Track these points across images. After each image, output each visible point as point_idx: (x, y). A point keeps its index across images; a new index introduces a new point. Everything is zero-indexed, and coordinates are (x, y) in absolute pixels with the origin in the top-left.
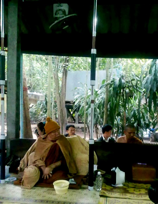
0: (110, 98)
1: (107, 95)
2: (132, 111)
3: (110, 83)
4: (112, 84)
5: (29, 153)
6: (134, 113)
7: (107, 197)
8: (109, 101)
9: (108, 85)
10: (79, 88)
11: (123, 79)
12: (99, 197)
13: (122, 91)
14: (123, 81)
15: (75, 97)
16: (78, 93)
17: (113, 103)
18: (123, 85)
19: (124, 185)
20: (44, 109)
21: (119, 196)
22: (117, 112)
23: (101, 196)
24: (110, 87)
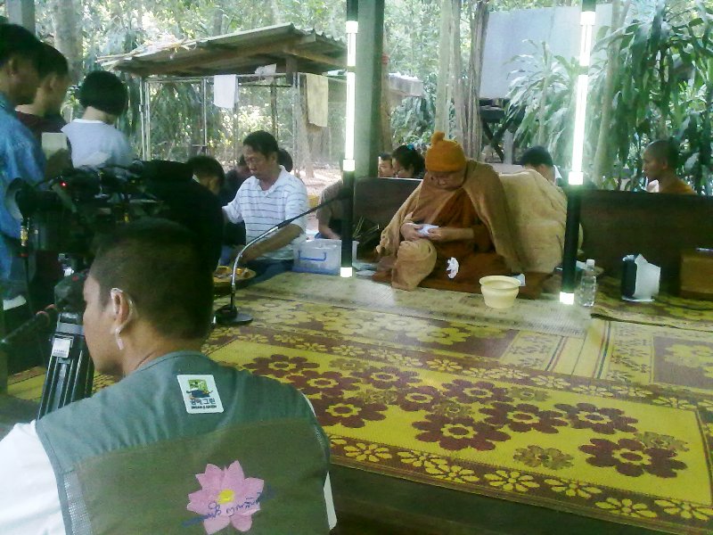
0: (621, 78)
1: (613, 69)
2: (684, 119)
3: (624, 32)
4: (631, 36)
5: (403, 213)
6: (692, 125)
7: (611, 319)
8: (618, 87)
9: (617, 41)
10: (524, 56)
11: (664, 20)
12: (590, 317)
13: (658, 57)
14: (664, 26)
15: (514, 83)
16: (521, 71)
17: (629, 93)
18: (665, 38)
19: (657, 300)
20: (415, 124)
21: (642, 320)
22: (640, 118)
23: (594, 316)
24: (624, 45)
